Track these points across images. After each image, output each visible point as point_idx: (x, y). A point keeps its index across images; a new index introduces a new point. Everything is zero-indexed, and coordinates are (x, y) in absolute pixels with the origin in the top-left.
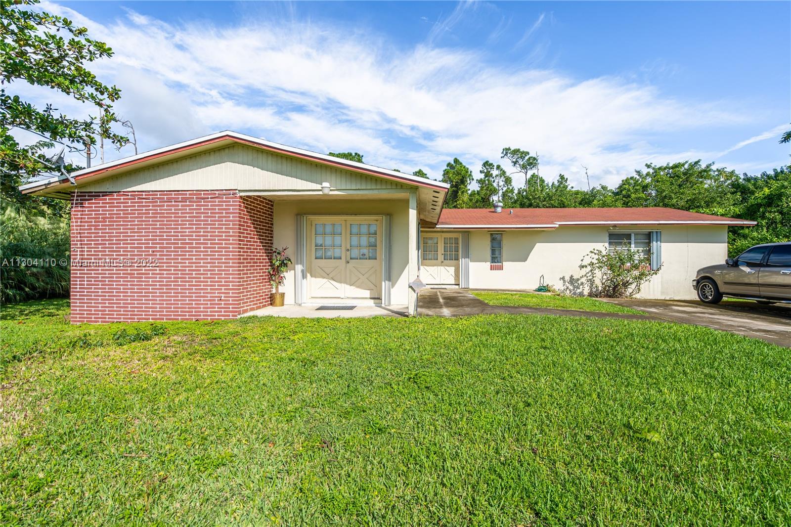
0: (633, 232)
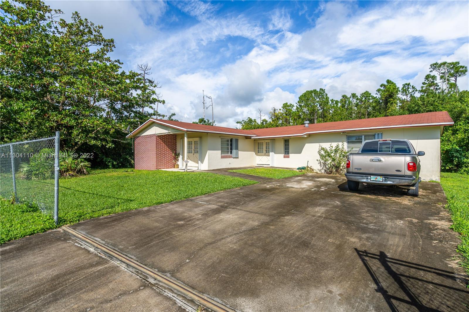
0: (363, 135)
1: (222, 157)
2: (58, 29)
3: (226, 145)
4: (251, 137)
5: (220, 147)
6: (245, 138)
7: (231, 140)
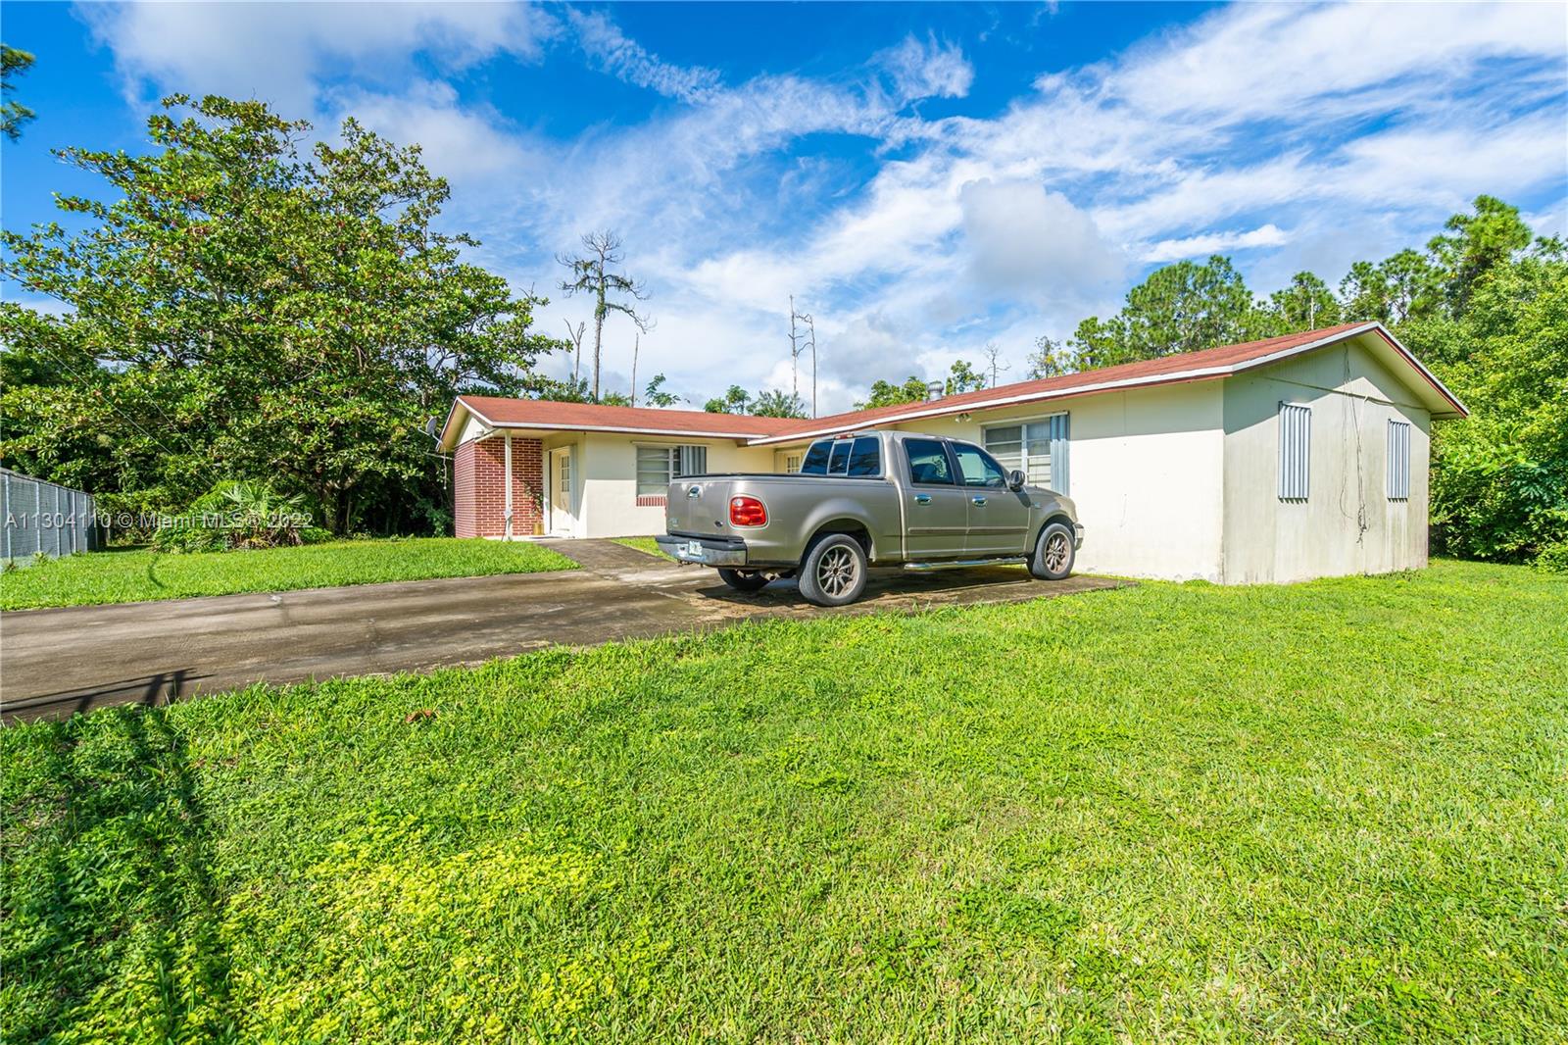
0: (1024, 422)
1: (640, 503)
2: (313, 172)
3: (662, 465)
4: (746, 439)
5: (635, 474)
6: (735, 445)
7: (678, 451)
